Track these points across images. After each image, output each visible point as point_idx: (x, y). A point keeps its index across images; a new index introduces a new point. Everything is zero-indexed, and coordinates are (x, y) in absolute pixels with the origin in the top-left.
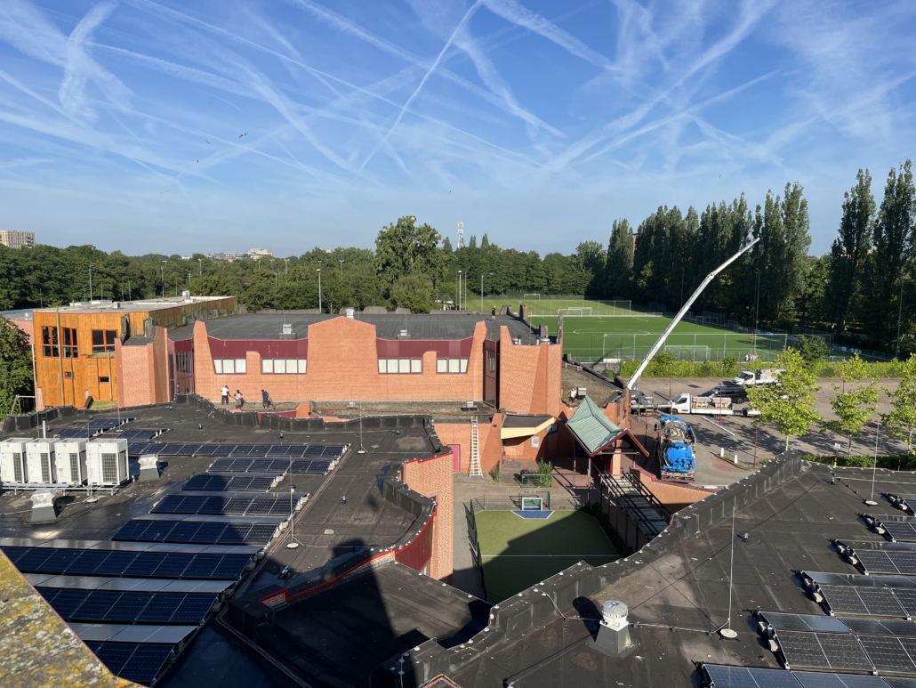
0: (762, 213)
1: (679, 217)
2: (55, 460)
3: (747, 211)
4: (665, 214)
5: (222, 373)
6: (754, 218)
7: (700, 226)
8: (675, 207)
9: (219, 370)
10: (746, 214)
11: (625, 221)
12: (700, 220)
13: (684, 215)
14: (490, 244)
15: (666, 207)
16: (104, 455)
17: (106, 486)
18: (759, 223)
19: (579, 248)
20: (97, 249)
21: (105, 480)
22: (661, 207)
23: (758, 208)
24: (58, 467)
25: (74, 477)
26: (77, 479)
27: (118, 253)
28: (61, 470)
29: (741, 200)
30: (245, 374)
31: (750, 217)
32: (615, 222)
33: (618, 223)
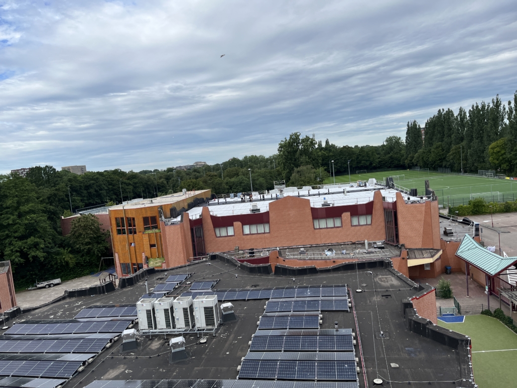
0: (513, 105)
1: (453, 115)
2: (173, 312)
3: (502, 105)
4: (443, 114)
5: (220, 237)
6: (507, 109)
7: (468, 118)
8: (449, 109)
9: (218, 235)
10: (501, 108)
11: (415, 121)
12: (468, 115)
13: (456, 113)
14: (331, 144)
15: (443, 110)
16: (205, 308)
17: (207, 330)
18: (511, 112)
19: (387, 141)
20: (122, 170)
21: (207, 325)
22: (440, 110)
23: (510, 103)
24: (176, 317)
25: (187, 324)
26: (189, 325)
27: (132, 172)
28: (178, 319)
29: (497, 99)
30: (234, 235)
31: (504, 109)
32: (408, 123)
33: (410, 124)
